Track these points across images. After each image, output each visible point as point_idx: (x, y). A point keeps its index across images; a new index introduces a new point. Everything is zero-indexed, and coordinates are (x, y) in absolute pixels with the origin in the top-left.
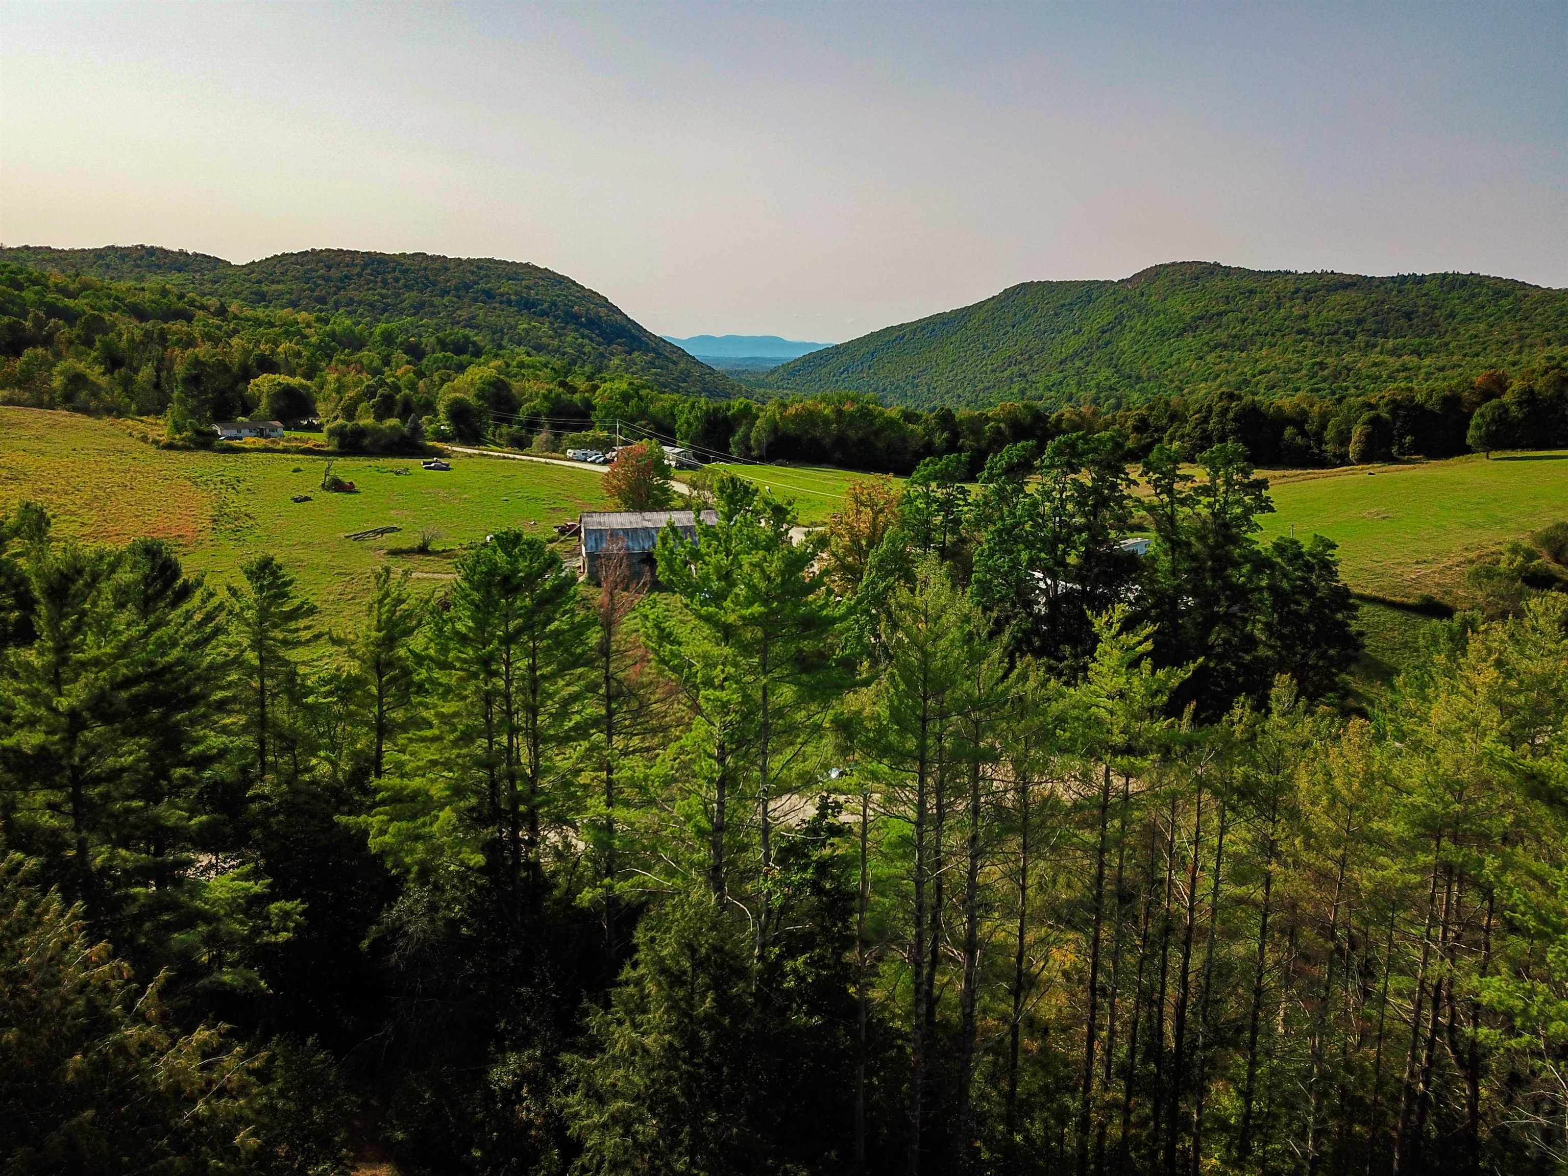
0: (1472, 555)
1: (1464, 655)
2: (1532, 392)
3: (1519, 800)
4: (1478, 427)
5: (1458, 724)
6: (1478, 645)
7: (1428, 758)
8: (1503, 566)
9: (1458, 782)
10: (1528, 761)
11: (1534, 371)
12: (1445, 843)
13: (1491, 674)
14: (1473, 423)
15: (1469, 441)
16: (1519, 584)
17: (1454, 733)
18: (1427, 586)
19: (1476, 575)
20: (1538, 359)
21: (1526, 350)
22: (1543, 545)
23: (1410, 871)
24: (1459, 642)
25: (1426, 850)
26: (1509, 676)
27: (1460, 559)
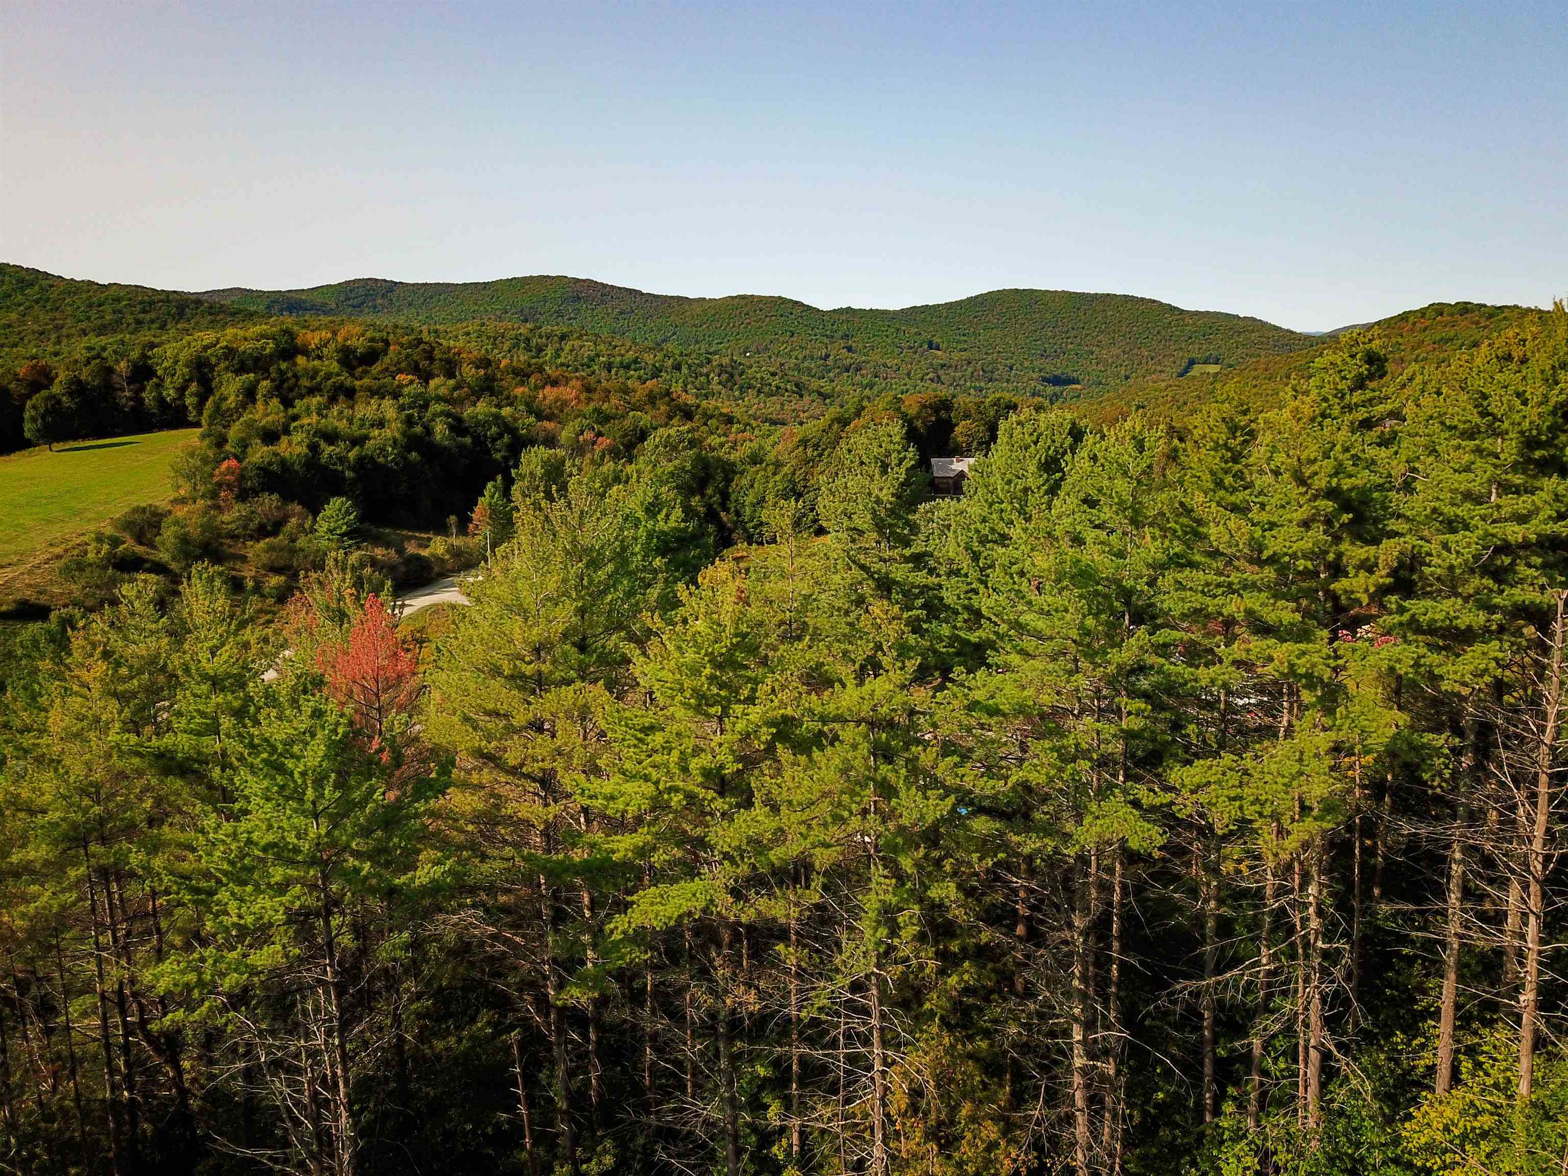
0: (58, 550)
1: (70, 654)
2: (79, 382)
3: (154, 782)
4: (33, 420)
5: (79, 726)
6: (81, 642)
7: (56, 770)
8: (91, 556)
9: (91, 784)
10: (154, 742)
11: (76, 361)
12: (94, 848)
13: (101, 667)
14: (27, 415)
15: (27, 435)
16: (110, 571)
17: (77, 735)
18: (18, 590)
19: (66, 570)
20: (79, 349)
21: (65, 341)
22: (124, 530)
23: (63, 891)
24: (61, 643)
25: (76, 864)
26: (118, 665)
27: (46, 556)
